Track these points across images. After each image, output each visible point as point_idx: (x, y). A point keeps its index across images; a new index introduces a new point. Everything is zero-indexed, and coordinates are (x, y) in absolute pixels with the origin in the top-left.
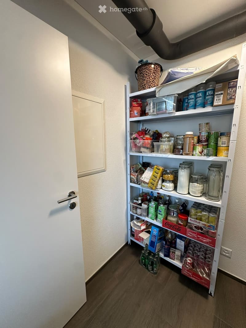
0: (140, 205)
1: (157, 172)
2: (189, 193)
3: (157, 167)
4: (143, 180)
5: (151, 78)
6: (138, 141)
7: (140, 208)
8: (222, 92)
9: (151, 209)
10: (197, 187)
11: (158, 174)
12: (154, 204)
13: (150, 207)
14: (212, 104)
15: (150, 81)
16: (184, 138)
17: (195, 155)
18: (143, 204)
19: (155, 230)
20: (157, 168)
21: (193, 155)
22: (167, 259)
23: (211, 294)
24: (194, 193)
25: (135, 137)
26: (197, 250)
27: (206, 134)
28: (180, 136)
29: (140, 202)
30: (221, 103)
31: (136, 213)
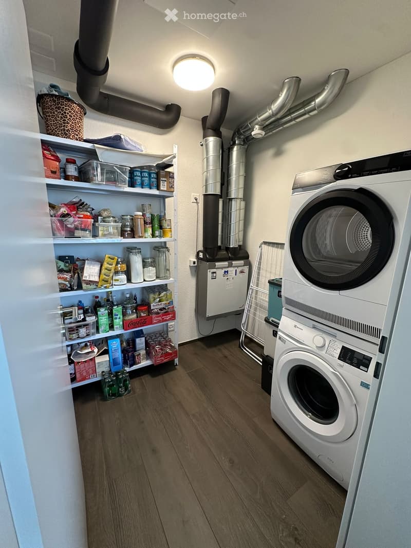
0: (84, 320)
1: (110, 263)
2: (144, 280)
3: (110, 256)
4: (87, 279)
5: (59, 119)
6: (71, 219)
7: (85, 325)
8: (166, 179)
9: (102, 319)
10: (152, 271)
11: (112, 265)
12: (105, 310)
13: (100, 316)
14: (158, 188)
15: (60, 122)
16: (132, 219)
17: (147, 237)
18: (87, 319)
19: (114, 342)
20: (109, 258)
21: (145, 238)
22: (135, 367)
23: (176, 365)
24: (150, 277)
25: (67, 212)
26: (155, 338)
27: (150, 216)
28: (127, 216)
29: (82, 317)
30: (165, 189)
31: (78, 337)
